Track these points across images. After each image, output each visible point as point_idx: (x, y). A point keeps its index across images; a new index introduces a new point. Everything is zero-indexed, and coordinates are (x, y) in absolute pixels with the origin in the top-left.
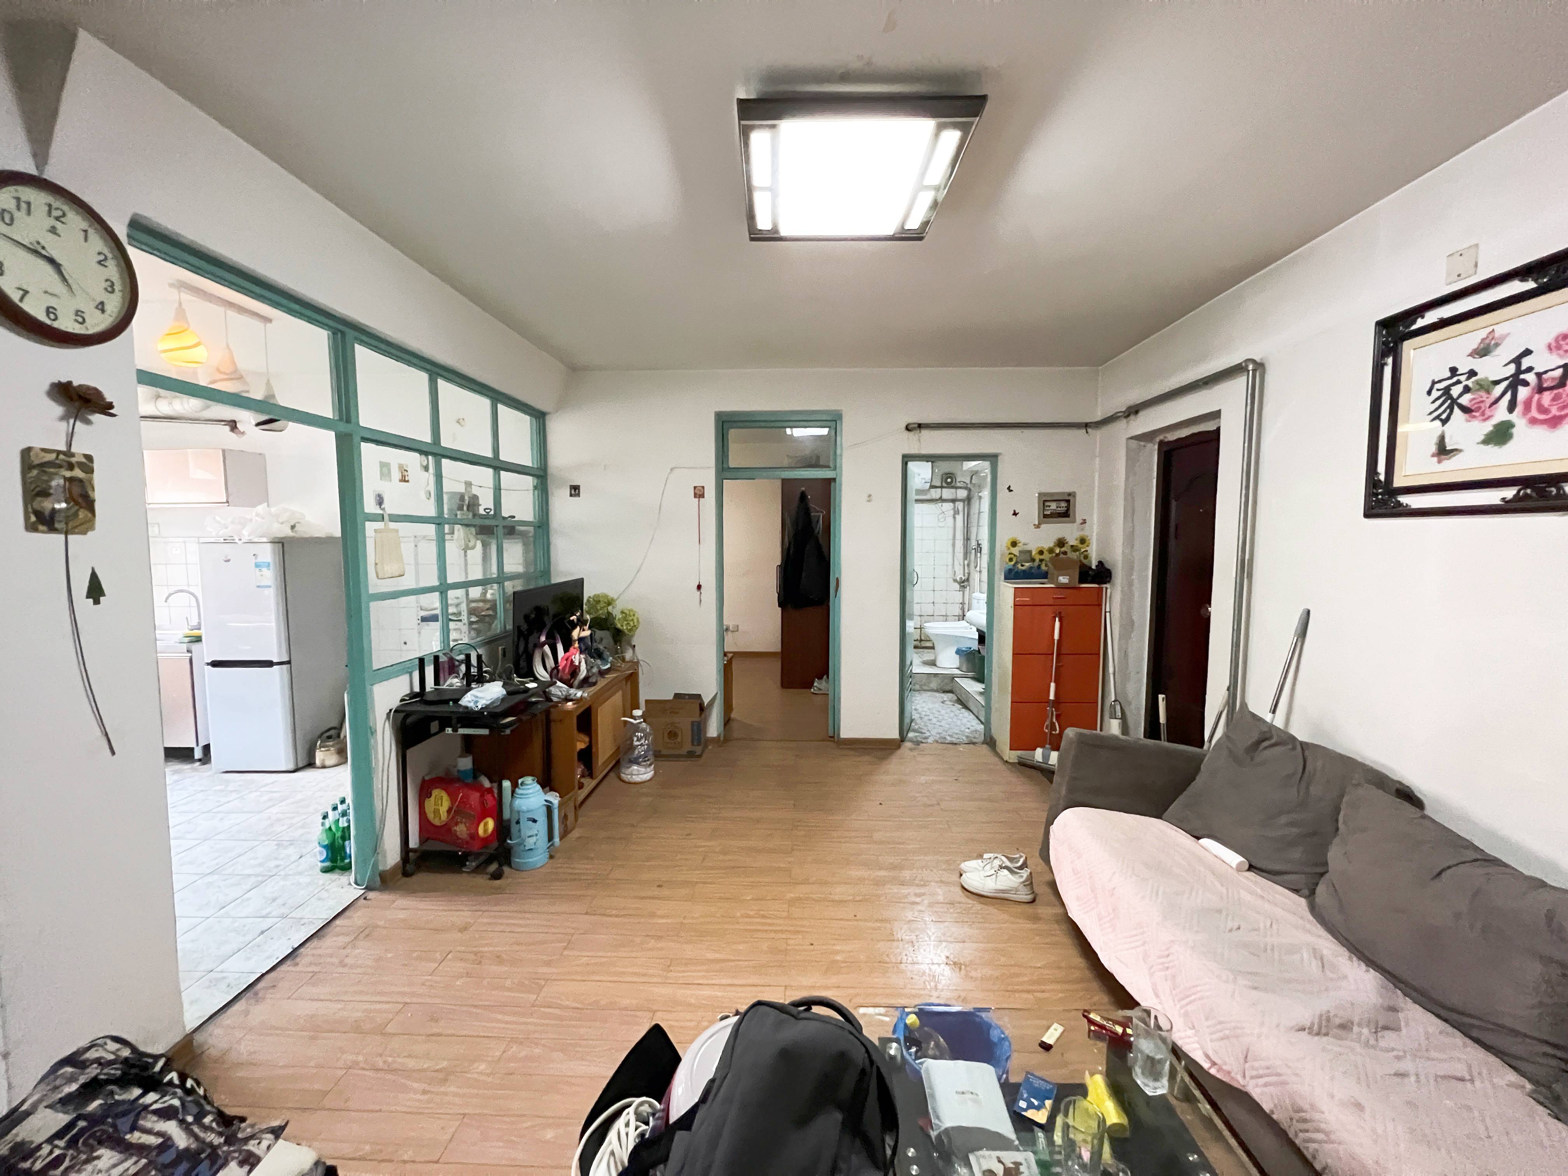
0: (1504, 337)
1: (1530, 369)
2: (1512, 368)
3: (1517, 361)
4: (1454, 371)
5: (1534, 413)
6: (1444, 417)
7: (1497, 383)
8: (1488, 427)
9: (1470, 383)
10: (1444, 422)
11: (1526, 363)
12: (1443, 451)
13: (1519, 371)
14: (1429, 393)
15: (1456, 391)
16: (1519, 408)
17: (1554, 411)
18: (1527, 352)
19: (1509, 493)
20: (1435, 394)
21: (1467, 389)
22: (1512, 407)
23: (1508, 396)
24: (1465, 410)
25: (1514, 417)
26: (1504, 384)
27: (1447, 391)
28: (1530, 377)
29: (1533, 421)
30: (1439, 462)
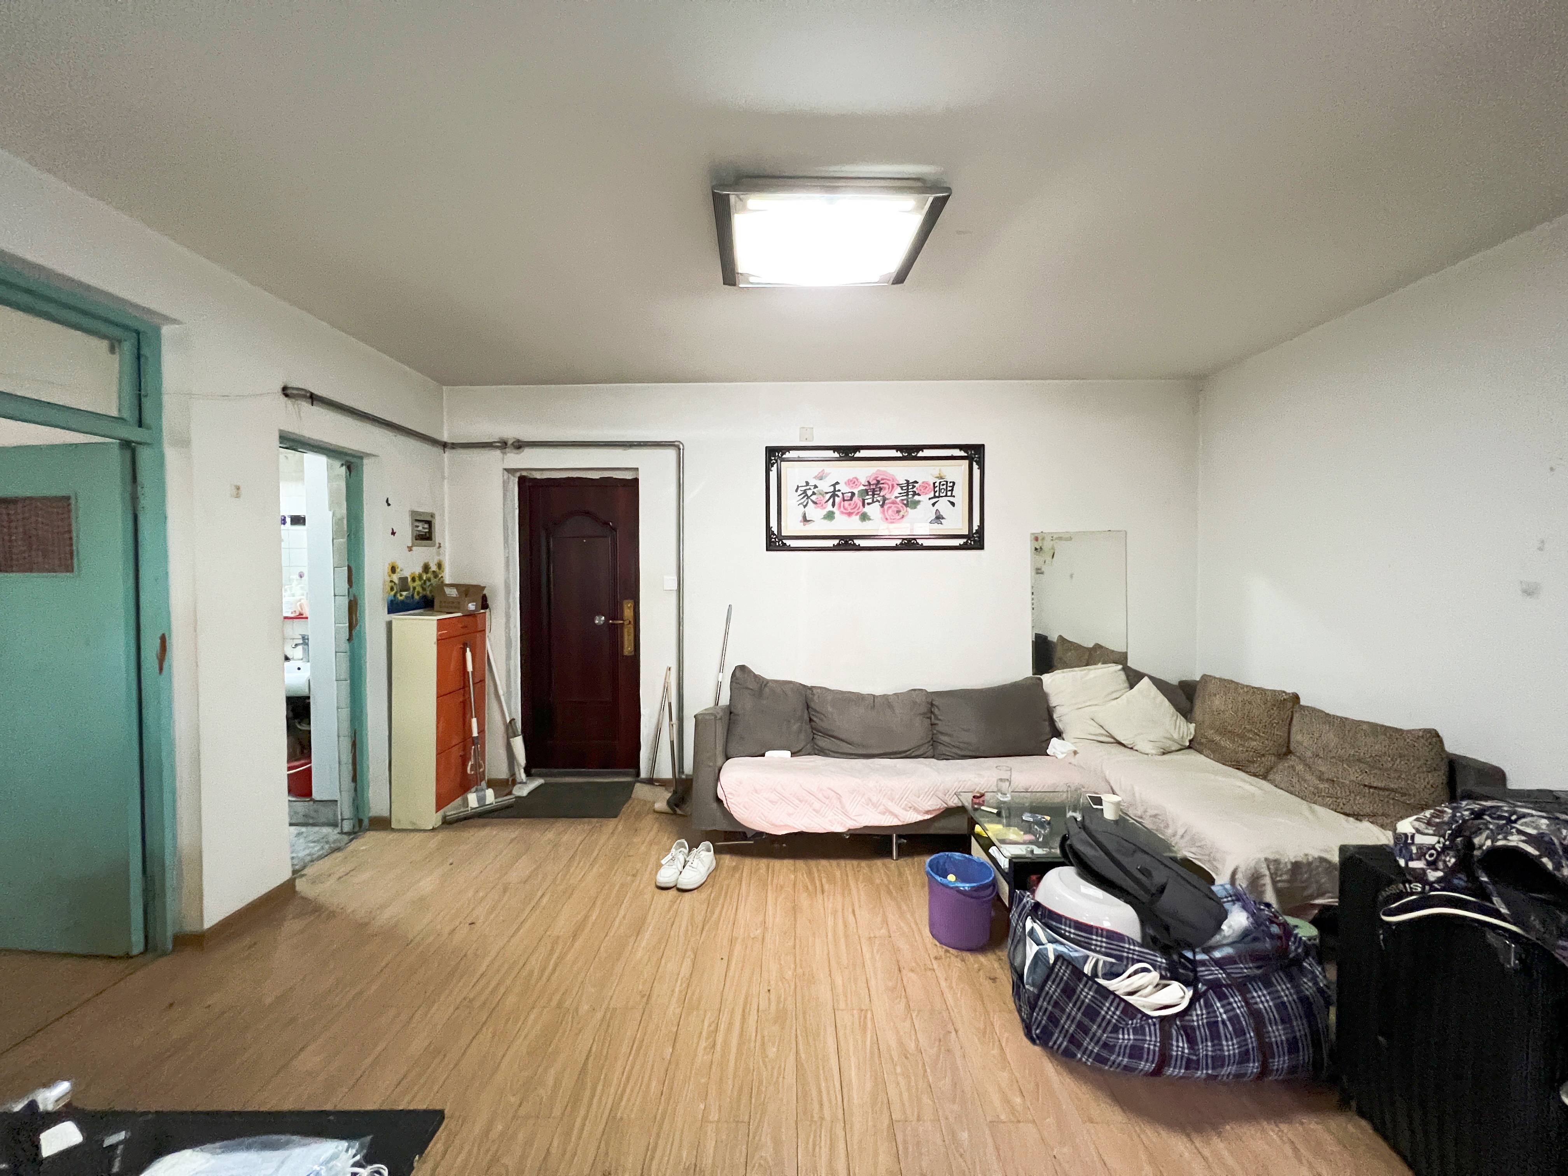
0: (828, 474)
1: (839, 491)
2: (832, 489)
3: (834, 485)
4: (807, 483)
5: (842, 509)
6: (805, 504)
7: (827, 493)
8: (824, 512)
9: (815, 490)
10: (805, 506)
11: (837, 487)
12: (805, 520)
13: (835, 490)
14: (796, 491)
15: (809, 493)
16: (836, 507)
17: (849, 510)
18: (837, 483)
19: (836, 542)
20: (799, 492)
21: (814, 493)
22: (833, 505)
23: (831, 500)
24: (815, 503)
25: (835, 510)
26: (830, 494)
27: (805, 492)
28: (839, 494)
29: (842, 513)
30: (804, 525)
